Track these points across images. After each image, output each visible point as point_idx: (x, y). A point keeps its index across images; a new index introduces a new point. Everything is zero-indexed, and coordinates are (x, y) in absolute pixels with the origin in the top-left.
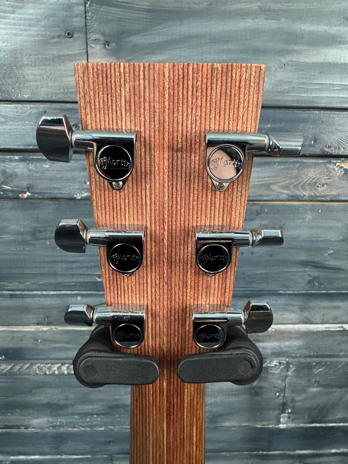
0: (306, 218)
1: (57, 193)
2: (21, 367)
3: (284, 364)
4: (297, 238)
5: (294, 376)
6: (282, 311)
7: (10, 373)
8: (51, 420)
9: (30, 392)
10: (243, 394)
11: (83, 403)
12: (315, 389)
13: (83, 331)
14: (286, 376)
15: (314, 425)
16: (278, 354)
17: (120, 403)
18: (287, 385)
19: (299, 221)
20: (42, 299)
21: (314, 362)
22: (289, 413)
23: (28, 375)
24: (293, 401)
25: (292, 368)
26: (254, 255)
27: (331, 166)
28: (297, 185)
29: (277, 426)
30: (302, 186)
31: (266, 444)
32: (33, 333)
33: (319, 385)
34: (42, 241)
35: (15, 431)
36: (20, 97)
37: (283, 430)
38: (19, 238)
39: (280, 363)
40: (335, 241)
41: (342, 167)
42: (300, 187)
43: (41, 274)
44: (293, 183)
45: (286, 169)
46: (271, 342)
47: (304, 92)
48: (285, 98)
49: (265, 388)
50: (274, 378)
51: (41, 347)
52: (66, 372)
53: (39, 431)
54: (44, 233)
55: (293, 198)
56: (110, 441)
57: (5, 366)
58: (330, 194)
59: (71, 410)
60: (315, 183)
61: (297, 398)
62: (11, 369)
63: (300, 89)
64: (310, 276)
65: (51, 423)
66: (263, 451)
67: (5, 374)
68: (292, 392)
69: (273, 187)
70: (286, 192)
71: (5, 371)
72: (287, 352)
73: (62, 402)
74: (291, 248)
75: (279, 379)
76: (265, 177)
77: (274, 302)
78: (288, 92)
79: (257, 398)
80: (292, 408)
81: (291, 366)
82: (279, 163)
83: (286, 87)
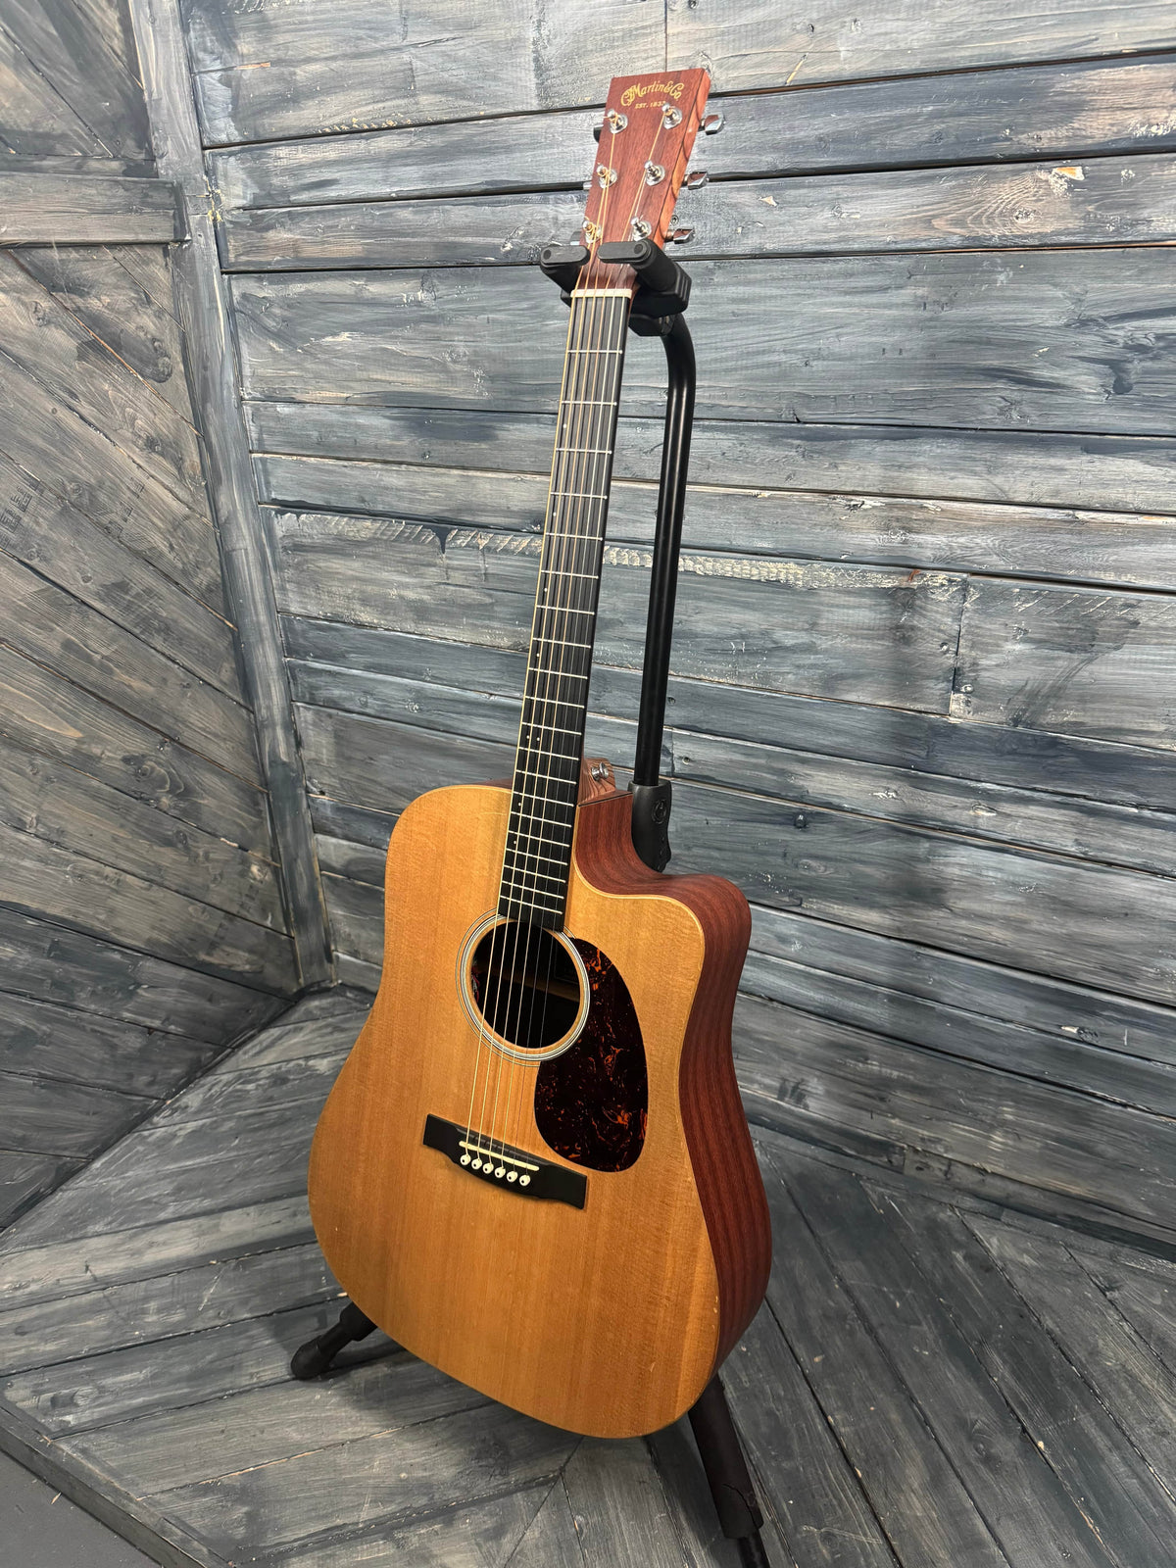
0: (995, 281)
3: (957, 583)
5: (976, 611)
10: (882, 638)
12: (1018, 647)
13: (641, 490)
14: (962, 611)
15: (1019, 730)
16: (947, 565)
18: (963, 631)
19: (985, 288)
21: (1016, 587)
22: (967, 693)
24: (974, 666)
25: (974, 595)
26: (905, 355)
27: (1042, 175)
28: (980, 216)
29: (944, 719)
30: (988, 217)
31: (923, 754)
33: (1027, 639)
36: (581, 103)
37: (954, 726)
39: (949, 581)
40: (1052, 328)
41: (1061, 177)
45: (959, 186)
46: (933, 534)
47: (990, 39)
48: (957, 55)
49: (920, 629)
50: (937, 612)
52: (615, 562)
58: (1040, 230)
60: (1013, 210)
61: (984, 662)
63: (983, 34)
64: (1004, 400)
66: (919, 769)
68: (972, 647)
69: (935, 222)
70: (958, 230)
75: (948, 615)
76: (922, 205)
77: (939, 451)
78: (962, 43)
79: (907, 650)
80: (973, 683)
81: (972, 590)
82: (947, 175)
83: (961, 33)
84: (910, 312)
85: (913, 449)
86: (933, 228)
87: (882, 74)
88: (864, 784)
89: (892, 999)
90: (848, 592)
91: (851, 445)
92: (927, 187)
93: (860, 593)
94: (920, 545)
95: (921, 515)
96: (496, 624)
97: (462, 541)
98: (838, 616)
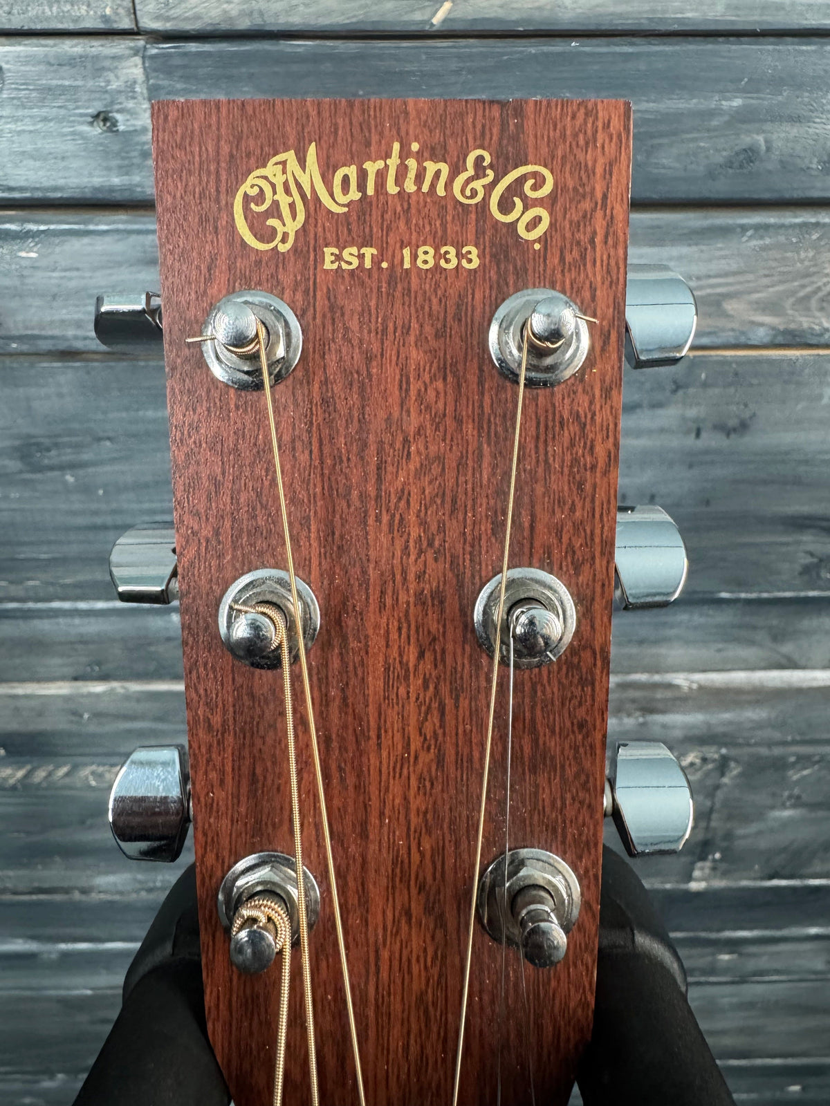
0: (820, 397)
2: (50, 774)
3: (714, 761)
4: (787, 453)
5: (737, 785)
6: (725, 641)
7: (24, 787)
8: (140, 877)
9: (82, 822)
12: (787, 813)
14: (717, 787)
15: (776, 882)
16: (702, 739)
18: (718, 805)
19: (799, 407)
20: (77, 621)
21: (793, 755)
22: (714, 861)
23: (71, 788)
24: (729, 836)
25: (735, 770)
28: (807, 298)
29: (683, 886)
30: (821, 300)
32: (67, 699)
33: (798, 802)
34: (50, 474)
35: (58, 898)
37: (698, 894)
39: (704, 760)
42: (814, 303)
43: (63, 561)
44: (793, 293)
45: (777, 247)
51: (92, 728)
53: (117, 898)
54: (53, 453)
55: (789, 339)
57: (8, 771)
61: (740, 832)
62: (26, 776)
64: (812, 554)
65: (140, 882)
67: (14, 788)
68: (728, 818)
69: (730, 306)
70: (768, 319)
71: (12, 781)
72: (725, 735)
74: (765, 482)
76: (709, 277)
80: (724, 851)
81: (732, 764)
82: (757, 227)
84: (675, 442)
86: (727, 316)
92: (720, 247)
94: (664, 726)
95: (669, 694)
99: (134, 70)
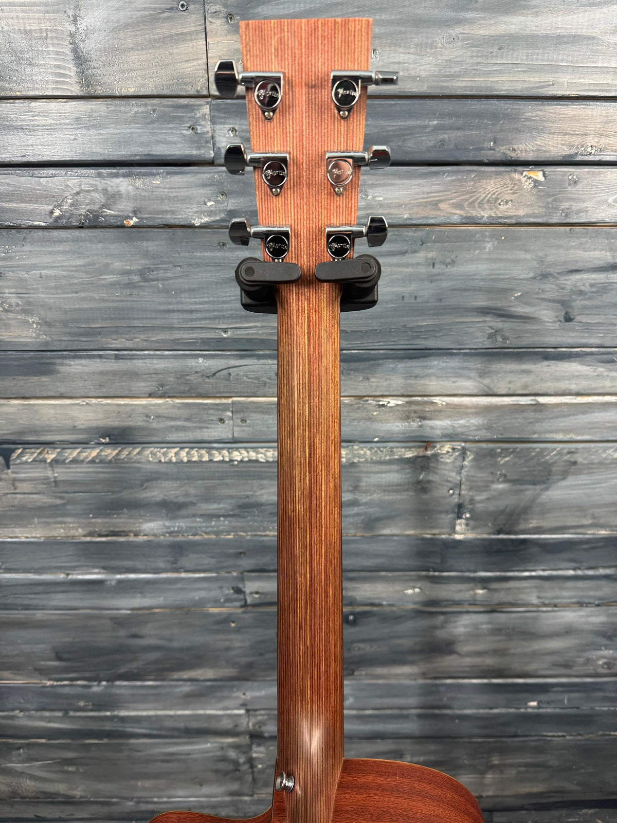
0: (485, 248)
1: (171, 218)
2: (130, 453)
3: (459, 450)
4: (474, 275)
5: (472, 466)
6: (455, 377)
7: (116, 461)
8: (167, 523)
9: (142, 485)
10: (407, 490)
11: (207, 499)
12: (501, 486)
13: (206, 404)
14: (462, 467)
15: (501, 536)
16: (451, 437)
17: (252, 500)
18: (464, 480)
19: (476, 252)
20: (155, 361)
21: (498, 448)
22: (467, 519)
23: (139, 462)
24: (472, 501)
25: (470, 456)
26: (419, 300)
27: (516, 176)
28: (473, 202)
29: (452, 537)
30: (479, 203)
31: (438, 561)
32: (145, 406)
33: (506, 481)
34: (152, 283)
35: (121, 539)
37: (460, 542)
38: (125, 279)
39: (454, 449)
40: (524, 279)
41: (530, 178)
42: (476, 204)
43: (153, 328)
44: (467, 200)
45: (458, 180)
46: (441, 420)
47: (479, 75)
48: (456, 85)
49: (434, 482)
50: (445, 470)
51: (155, 425)
52: (185, 459)
53: (151, 538)
54: (155, 272)
55: (467, 221)
56: (241, 553)
57: (109, 451)
58: (516, 214)
59: (191, 510)
60: (497, 199)
61: (478, 498)
62: (118, 454)
63: (474, 72)
64: (491, 328)
65: (168, 527)
66: (435, 571)
67: (110, 462)
68: (471, 489)
69: (442, 206)
70: (458, 212)
71: (110, 458)
72: (462, 434)
73: (181, 500)
74: (466, 290)
75: (453, 471)
76: (431, 193)
77: (444, 364)
78: (459, 76)
79: (425, 497)
80: (471, 511)
81: (468, 453)
82: (449, 172)
83: (457, 69)
84: (423, 270)
85: (425, 364)
86: (439, 209)
87: (398, 94)
88: (398, 587)
89: (420, 716)
90: (381, 463)
91: (379, 365)
92: (435, 180)
93: (390, 462)
94: (432, 428)
95: (432, 408)
96: (69, 520)
97: (26, 458)
98: (374, 479)
99: (206, 110)
